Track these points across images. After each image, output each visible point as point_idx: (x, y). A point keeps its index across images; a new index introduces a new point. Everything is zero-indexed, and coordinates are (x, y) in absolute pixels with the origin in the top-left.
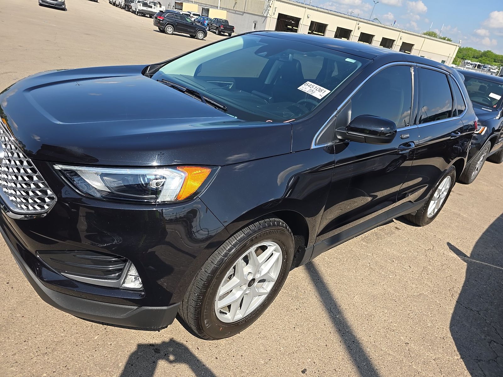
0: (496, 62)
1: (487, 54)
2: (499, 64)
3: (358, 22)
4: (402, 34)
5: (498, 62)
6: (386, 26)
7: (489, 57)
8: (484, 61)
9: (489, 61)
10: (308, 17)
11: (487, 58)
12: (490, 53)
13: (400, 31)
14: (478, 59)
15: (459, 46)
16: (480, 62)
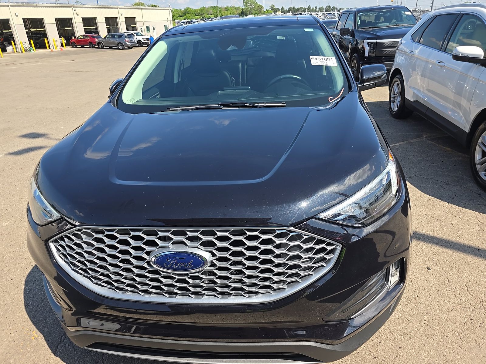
0: (197, 16)
1: (188, 11)
2: (200, 16)
3: (73, 9)
4: (121, 11)
5: (199, 16)
6: (102, 6)
7: (190, 13)
8: (188, 17)
9: (192, 16)
10: (17, 16)
11: (189, 14)
12: (190, 10)
13: (118, 8)
14: (183, 17)
15: (170, 9)
16: (186, 18)
